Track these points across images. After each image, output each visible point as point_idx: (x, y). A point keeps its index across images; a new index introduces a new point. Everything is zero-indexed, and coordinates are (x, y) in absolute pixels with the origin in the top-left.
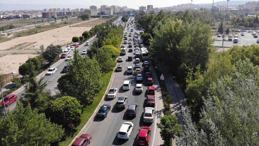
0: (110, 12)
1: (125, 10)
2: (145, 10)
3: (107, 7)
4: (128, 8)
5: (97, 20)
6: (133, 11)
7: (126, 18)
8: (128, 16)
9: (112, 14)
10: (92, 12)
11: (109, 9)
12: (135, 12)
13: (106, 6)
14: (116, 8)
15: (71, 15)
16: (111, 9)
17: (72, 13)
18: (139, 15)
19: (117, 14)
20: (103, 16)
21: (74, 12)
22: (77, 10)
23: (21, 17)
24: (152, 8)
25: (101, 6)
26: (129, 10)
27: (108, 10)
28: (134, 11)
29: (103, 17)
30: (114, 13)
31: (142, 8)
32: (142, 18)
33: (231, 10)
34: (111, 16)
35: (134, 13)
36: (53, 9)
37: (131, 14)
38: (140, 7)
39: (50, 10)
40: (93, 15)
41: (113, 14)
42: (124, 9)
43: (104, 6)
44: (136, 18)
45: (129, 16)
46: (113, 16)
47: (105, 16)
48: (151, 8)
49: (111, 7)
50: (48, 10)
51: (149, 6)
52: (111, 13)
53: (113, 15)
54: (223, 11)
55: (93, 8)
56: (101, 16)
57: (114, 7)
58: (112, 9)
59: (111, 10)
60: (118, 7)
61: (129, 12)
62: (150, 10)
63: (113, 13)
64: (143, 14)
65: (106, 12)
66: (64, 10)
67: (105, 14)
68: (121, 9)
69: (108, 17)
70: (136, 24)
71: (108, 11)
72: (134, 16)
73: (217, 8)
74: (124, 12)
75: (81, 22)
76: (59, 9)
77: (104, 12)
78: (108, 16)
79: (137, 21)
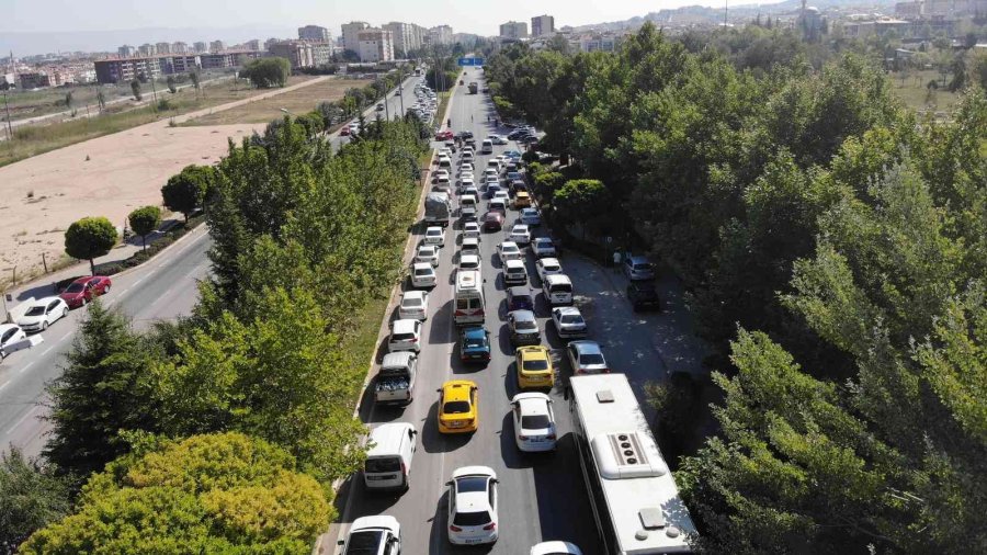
0: (381, 47)
1: (444, 39)
2: (525, 35)
3: (369, 27)
4: (455, 32)
5: (323, 84)
6: (474, 41)
7: (446, 73)
8: (456, 63)
9: (388, 55)
10: (302, 51)
11: (375, 36)
12: (484, 44)
13: (366, 26)
14: (407, 32)
15: (222, 65)
16: (384, 36)
17: (226, 60)
18: (503, 56)
19: (412, 55)
20: (352, 65)
21: (237, 54)
22: (254, 44)
23: (12, 85)
24: (552, 29)
25: (344, 27)
26: (457, 40)
27: (371, 42)
28: (479, 42)
29: (351, 70)
30: (398, 54)
31: (511, 29)
32: (520, 72)
33: (877, 24)
34: (383, 67)
35: (478, 50)
36: (158, 45)
37: (470, 55)
38: (502, 27)
39: (143, 49)
40: (311, 63)
41: (393, 56)
42: (438, 35)
43: (357, 26)
44: (488, 74)
45: (461, 62)
46: (393, 65)
47: (358, 64)
48: (546, 25)
49: (384, 27)
50: (137, 49)
51: (537, 22)
52: (385, 53)
53: (393, 60)
54: (846, 28)
55: (312, 33)
56: (343, 67)
57: (396, 27)
58: (388, 39)
59: (385, 42)
60: (415, 26)
61: (458, 48)
62: (544, 36)
63: (392, 52)
64: (520, 51)
65: (364, 48)
66: (199, 46)
67: (359, 60)
68: (428, 35)
69: (370, 69)
70: (493, 100)
71: (373, 46)
72: (479, 61)
73: (821, 19)
74: (438, 48)
75: (243, 98)
76: (179, 43)
77: (355, 50)
78: (371, 64)
79: (496, 85)
